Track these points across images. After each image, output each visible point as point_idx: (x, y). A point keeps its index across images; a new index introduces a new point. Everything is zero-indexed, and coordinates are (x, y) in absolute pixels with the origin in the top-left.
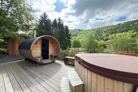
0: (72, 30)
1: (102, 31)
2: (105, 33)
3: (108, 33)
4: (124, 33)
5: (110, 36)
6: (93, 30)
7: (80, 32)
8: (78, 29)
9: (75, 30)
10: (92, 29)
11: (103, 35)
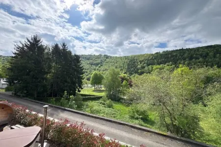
0: (95, 55)
1: (137, 60)
2: (141, 63)
3: (144, 63)
4: (161, 65)
5: (146, 68)
6: (126, 59)
7: (108, 60)
8: (105, 56)
9: (100, 55)
10: (125, 57)
11: (139, 66)
